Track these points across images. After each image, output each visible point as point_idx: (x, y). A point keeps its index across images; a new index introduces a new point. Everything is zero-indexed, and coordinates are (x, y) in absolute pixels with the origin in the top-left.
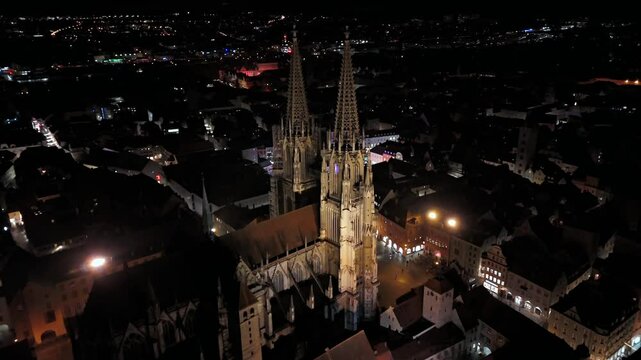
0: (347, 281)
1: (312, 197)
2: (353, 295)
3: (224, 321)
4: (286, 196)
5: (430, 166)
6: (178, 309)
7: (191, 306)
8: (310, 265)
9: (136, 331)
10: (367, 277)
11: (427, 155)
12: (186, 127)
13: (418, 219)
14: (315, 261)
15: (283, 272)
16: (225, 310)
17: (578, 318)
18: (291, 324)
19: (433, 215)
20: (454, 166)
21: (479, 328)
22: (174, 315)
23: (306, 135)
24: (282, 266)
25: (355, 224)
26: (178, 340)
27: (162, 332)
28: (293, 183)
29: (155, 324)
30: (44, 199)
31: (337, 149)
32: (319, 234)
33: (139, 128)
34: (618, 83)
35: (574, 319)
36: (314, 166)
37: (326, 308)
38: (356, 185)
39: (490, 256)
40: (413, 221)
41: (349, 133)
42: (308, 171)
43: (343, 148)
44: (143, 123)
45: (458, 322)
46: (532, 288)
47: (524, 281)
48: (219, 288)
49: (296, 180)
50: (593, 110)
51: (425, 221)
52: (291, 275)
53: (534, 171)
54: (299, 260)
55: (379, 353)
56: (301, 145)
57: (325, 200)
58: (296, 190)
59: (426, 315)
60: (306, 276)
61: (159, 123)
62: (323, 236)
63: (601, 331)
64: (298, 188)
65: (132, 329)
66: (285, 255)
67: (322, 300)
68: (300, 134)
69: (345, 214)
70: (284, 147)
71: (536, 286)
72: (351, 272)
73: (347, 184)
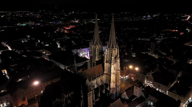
0: (112, 85)
2: (114, 89)
3: (82, 97)
4: (93, 62)
5: (126, 54)
6: (69, 94)
7: (72, 93)
9: (58, 100)
10: (118, 84)
12: (51, 44)
13: (127, 68)
14: (103, 80)
15: (96, 83)
16: (83, 94)
17: (176, 93)
18: (99, 98)
19: (131, 67)
20: (133, 54)
21: (149, 97)
22: (67, 96)
23: (99, 44)
24: (94, 82)
25: (115, 69)
26: (68, 103)
27: (65, 101)
28: (95, 58)
29: (63, 98)
31: (110, 48)
32: (104, 72)
35: (175, 93)
37: (107, 93)
38: (115, 58)
39: (149, 78)
40: (125, 69)
41: (113, 43)
42: (99, 54)
43: (112, 48)
44: (37, 43)
45: (143, 96)
46: (161, 86)
47: (159, 84)
48: (82, 87)
49: (96, 57)
50: (167, 38)
51: (129, 68)
53: (155, 55)
54: (99, 80)
56: (98, 47)
57: (106, 62)
58: (96, 60)
59: (135, 94)
60: (100, 84)
61: (42, 43)
62: (105, 73)
63: (183, 96)
64: (97, 59)
65: (57, 100)
66: (95, 78)
67: (106, 91)
69: (112, 66)
70: (93, 48)
72: (114, 82)
73: (113, 58)
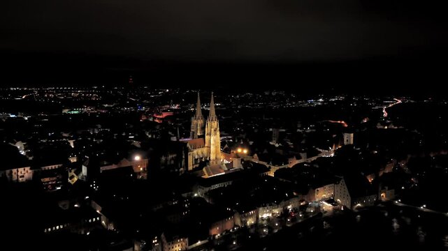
0: (212, 157)
1: (203, 136)
2: (214, 161)
3: (184, 157)
4: (195, 137)
8: (202, 153)
10: (218, 157)
11: (241, 140)
13: (235, 152)
14: (204, 152)
16: (184, 154)
18: (199, 163)
19: (239, 150)
20: (250, 142)
22: (172, 156)
23: (201, 119)
24: (195, 151)
25: (215, 141)
27: (169, 159)
29: (168, 157)
31: (210, 121)
32: (205, 145)
33: (115, 137)
36: (203, 128)
38: (215, 131)
39: (254, 158)
40: (233, 152)
41: (213, 117)
43: (212, 121)
44: (116, 134)
47: (260, 159)
49: (198, 132)
51: (237, 152)
52: (198, 154)
54: (200, 151)
56: (200, 122)
57: (207, 135)
59: (234, 167)
60: (201, 156)
64: (199, 134)
66: (196, 148)
68: (199, 119)
69: (212, 138)
70: (195, 123)
72: (213, 153)
73: (212, 129)
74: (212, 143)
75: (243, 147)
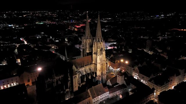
0: (99, 73)
1: (91, 54)
2: (100, 76)
3: (69, 79)
4: (85, 54)
5: (123, 50)
6: (59, 76)
7: (62, 76)
8: (90, 70)
9: (50, 80)
10: (104, 73)
11: (123, 47)
12: (60, 40)
13: (118, 61)
14: (91, 69)
15: (84, 70)
16: (70, 76)
18: (85, 82)
19: (122, 61)
20: (130, 50)
21: (131, 85)
22: (58, 77)
23: (90, 39)
24: (83, 69)
25: (101, 60)
26: (59, 84)
27: (55, 81)
28: (86, 50)
29: (54, 79)
30: (25, 56)
31: (96, 41)
32: (92, 62)
33: (48, 40)
34: (179, 30)
35: (153, 83)
37: (94, 79)
38: (101, 50)
39: (135, 70)
40: (117, 62)
41: (99, 38)
42: (90, 47)
43: (98, 41)
44: (49, 39)
45: (125, 84)
46: (145, 77)
47: (143, 75)
48: (69, 71)
51: (120, 62)
54: (87, 68)
55: (105, 89)
56: (88, 41)
57: (94, 54)
58: (87, 52)
59: (118, 82)
60: (89, 72)
61: (53, 39)
62: (93, 63)
63: (159, 85)
64: (88, 51)
65: (49, 80)
66: (84, 66)
67: (92, 77)
68: (88, 38)
69: (98, 57)
70: (85, 42)
71: (146, 77)
72: (100, 71)
73: (99, 50)
74: (98, 61)
75: (125, 58)
